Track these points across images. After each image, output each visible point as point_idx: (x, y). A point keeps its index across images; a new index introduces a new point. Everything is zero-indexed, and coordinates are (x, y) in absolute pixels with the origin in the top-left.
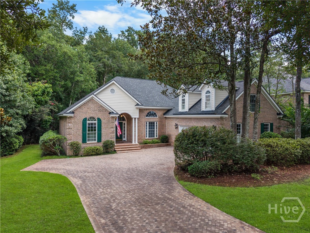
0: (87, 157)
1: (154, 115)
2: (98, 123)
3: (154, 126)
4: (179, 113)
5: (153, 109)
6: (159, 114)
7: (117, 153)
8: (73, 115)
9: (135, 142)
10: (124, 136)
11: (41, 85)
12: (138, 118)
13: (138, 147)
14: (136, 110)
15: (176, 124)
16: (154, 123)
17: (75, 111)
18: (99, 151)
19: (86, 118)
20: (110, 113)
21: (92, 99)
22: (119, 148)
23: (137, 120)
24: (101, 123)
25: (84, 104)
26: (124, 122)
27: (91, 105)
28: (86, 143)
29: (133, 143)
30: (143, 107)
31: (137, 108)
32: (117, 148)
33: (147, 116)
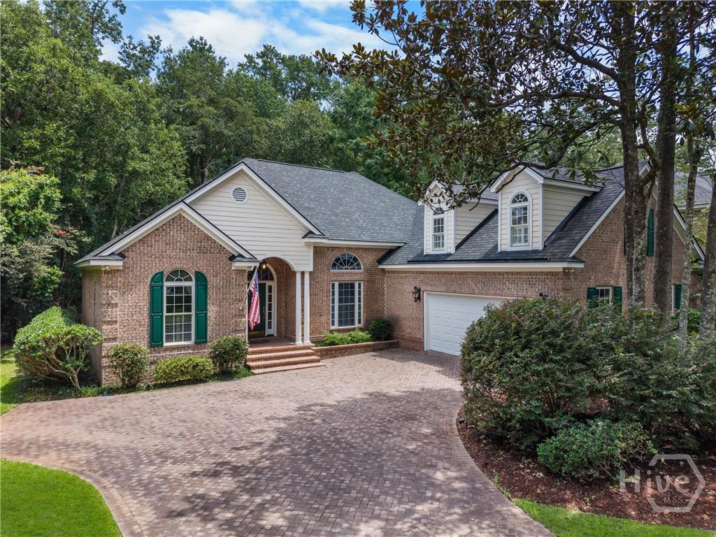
0: (165, 391)
1: (352, 264)
2: (197, 286)
3: (353, 293)
4: (426, 259)
5: (351, 248)
6: (366, 261)
7: (254, 374)
8: (121, 263)
9: (303, 340)
10: (270, 323)
11: (28, 178)
12: (310, 273)
13: (313, 354)
14: (306, 249)
15: (415, 288)
16: (352, 286)
17: (127, 250)
18: (201, 371)
19: (162, 273)
20: (232, 258)
21: (179, 218)
22: (259, 359)
23: (307, 277)
24: (206, 286)
25: (157, 231)
26: (268, 283)
27: (175, 234)
28: (162, 345)
29: (299, 343)
30: (325, 241)
31: (308, 245)
32: (253, 360)
33: (334, 265)
